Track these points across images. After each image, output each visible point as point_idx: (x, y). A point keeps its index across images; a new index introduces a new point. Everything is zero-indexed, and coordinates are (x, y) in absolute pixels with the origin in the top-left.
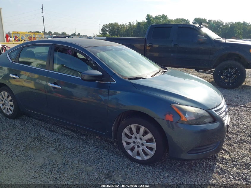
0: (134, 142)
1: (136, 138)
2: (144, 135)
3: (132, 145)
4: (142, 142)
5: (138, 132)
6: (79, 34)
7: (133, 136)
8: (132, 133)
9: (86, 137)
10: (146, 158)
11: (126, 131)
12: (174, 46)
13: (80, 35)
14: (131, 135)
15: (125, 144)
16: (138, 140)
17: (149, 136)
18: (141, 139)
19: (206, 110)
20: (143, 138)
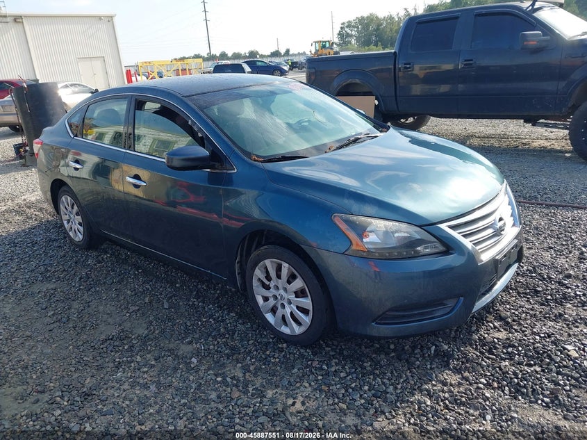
0: (275, 297)
1: (277, 288)
2: (289, 282)
3: (272, 302)
4: (289, 297)
5: (279, 277)
6: (287, 52)
7: (272, 284)
8: (268, 278)
9: (207, 286)
10: (298, 330)
11: (258, 273)
12: (465, 65)
13: (291, 53)
14: (267, 283)
15: (260, 301)
16: (282, 292)
17: (298, 283)
18: (285, 289)
19: (420, 226)
20: (288, 287)
